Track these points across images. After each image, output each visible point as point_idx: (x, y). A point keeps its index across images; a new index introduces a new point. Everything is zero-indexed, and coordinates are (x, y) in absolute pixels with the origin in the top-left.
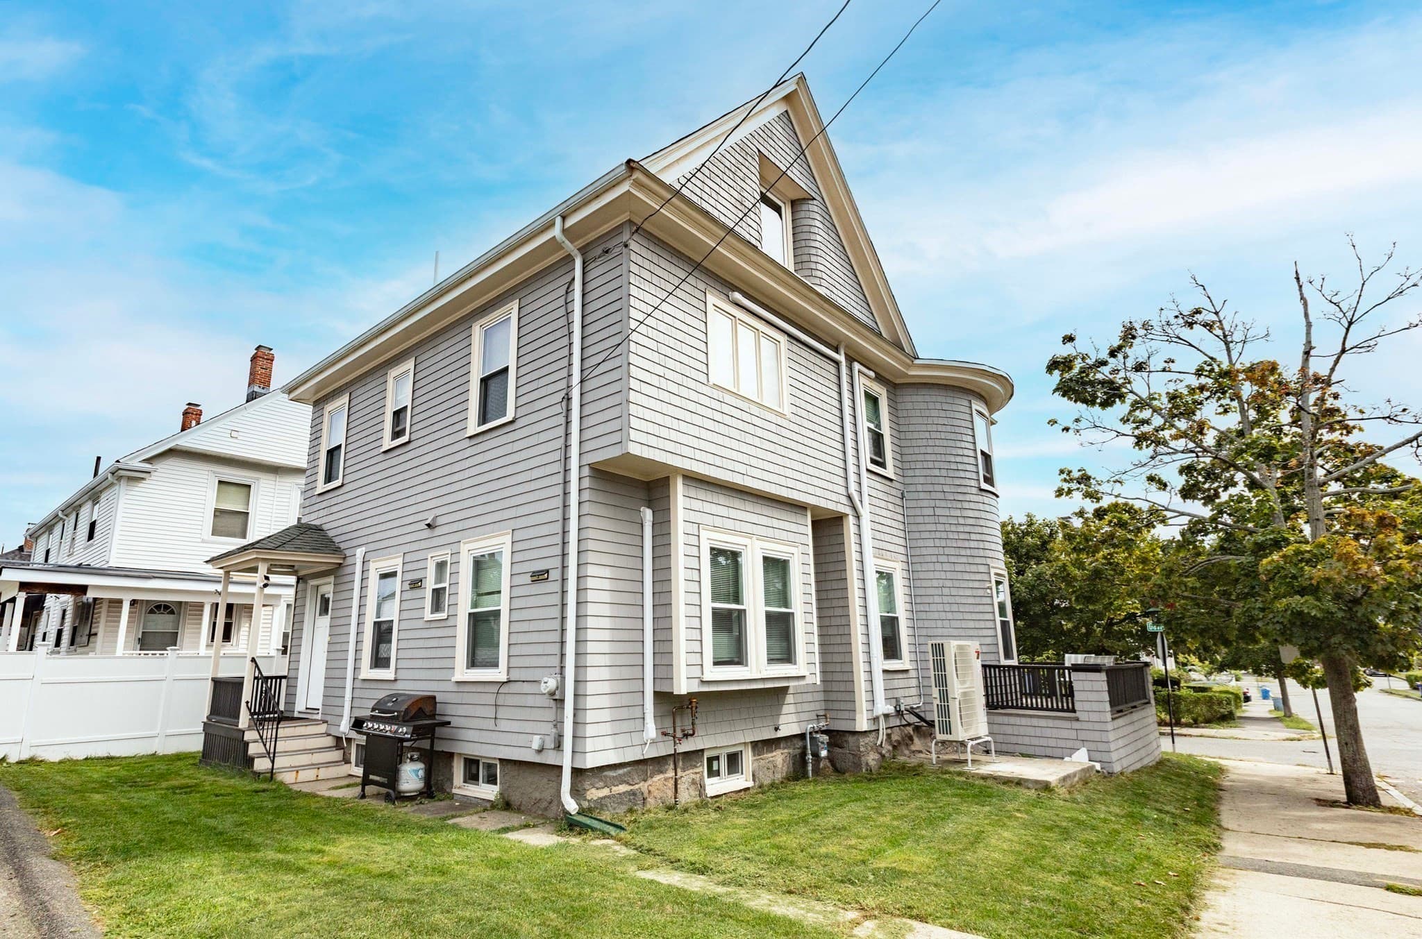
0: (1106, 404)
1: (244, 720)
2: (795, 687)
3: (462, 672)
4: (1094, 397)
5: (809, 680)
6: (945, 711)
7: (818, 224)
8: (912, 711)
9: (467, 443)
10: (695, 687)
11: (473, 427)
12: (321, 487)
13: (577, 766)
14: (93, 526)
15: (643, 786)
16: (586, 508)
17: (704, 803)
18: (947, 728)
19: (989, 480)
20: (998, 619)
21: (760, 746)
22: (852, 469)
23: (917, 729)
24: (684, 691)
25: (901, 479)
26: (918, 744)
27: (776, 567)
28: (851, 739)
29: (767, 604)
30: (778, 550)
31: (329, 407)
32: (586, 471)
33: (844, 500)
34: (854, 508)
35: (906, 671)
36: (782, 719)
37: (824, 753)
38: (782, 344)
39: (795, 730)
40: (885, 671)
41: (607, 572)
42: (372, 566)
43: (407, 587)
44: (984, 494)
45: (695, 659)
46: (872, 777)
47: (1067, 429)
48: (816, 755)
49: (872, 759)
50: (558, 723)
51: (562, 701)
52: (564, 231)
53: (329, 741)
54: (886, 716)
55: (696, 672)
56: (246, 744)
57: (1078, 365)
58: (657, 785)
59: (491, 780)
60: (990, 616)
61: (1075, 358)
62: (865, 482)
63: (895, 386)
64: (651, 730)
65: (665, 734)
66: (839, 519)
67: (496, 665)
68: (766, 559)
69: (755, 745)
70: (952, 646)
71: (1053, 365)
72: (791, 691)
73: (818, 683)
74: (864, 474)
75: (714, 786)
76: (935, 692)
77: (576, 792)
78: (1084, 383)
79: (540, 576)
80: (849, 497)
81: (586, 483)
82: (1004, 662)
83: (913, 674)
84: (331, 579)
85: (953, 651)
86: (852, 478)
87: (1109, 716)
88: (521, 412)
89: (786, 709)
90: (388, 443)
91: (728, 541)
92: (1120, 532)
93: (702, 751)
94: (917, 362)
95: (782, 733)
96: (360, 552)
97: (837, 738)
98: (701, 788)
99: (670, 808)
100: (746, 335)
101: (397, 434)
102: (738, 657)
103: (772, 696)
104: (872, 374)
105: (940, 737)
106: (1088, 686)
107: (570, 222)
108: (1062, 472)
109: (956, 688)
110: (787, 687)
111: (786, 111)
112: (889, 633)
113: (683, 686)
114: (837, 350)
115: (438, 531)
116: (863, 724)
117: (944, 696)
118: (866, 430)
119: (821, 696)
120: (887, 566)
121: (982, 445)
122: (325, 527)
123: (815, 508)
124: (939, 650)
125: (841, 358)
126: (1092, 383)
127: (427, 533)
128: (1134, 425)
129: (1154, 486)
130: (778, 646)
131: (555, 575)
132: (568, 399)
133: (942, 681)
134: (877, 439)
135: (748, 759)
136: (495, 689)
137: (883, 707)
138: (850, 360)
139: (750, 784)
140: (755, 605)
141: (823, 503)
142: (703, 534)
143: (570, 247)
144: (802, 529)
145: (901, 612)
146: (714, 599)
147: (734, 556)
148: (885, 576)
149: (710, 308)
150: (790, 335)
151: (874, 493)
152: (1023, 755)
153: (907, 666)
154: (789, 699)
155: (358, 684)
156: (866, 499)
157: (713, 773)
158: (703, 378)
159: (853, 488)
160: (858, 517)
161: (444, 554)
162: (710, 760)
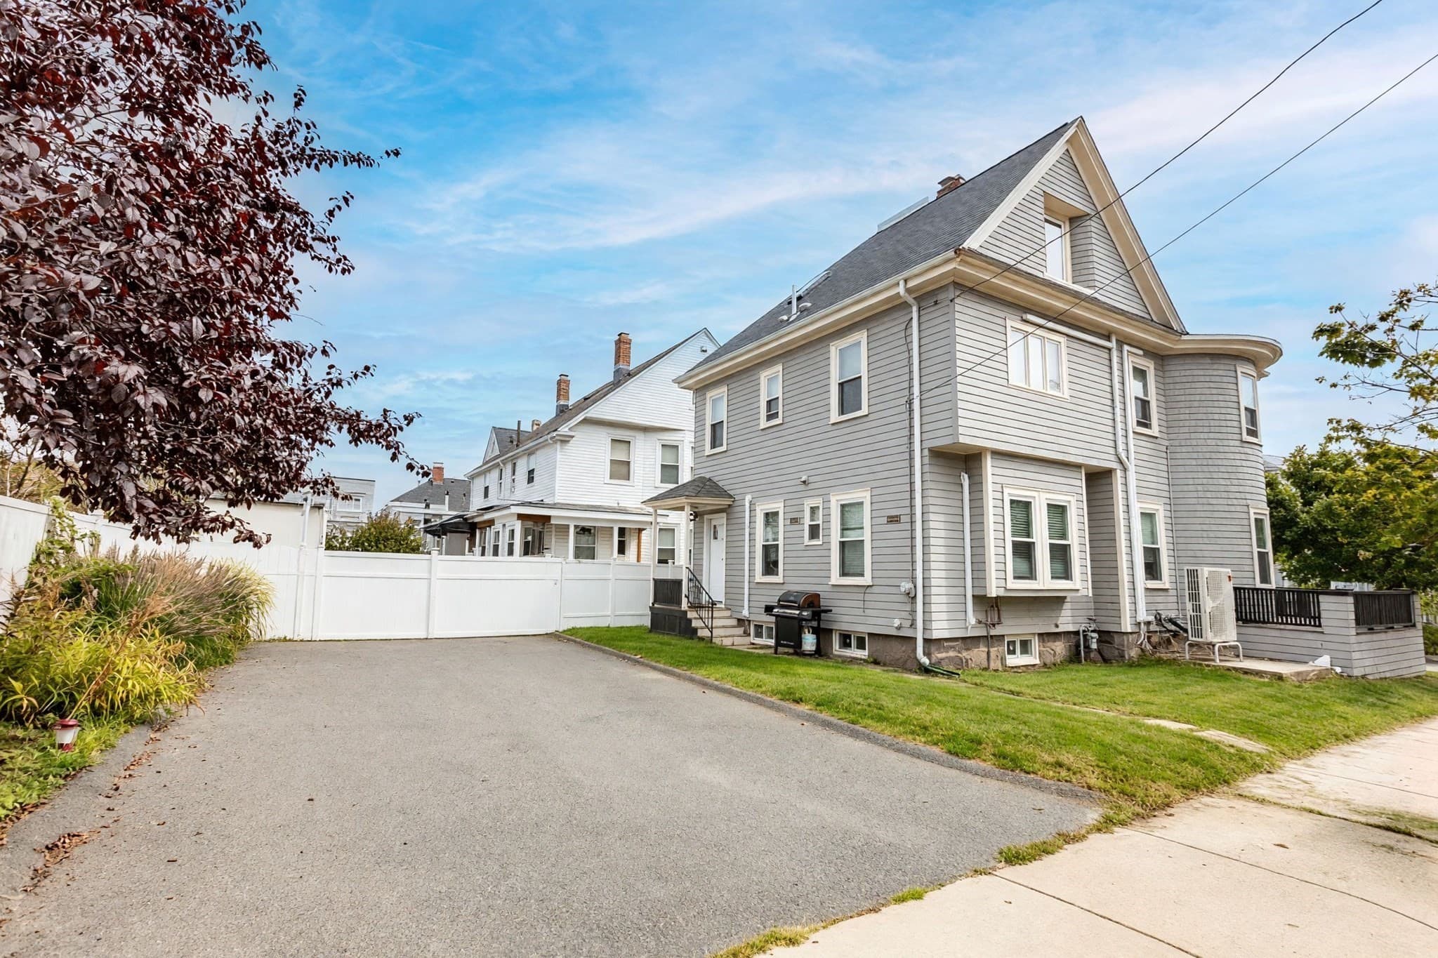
0: (1375, 363)
1: (684, 605)
2: (1071, 597)
3: (835, 578)
4: (1364, 357)
5: (1084, 592)
6: (1197, 620)
7: (1094, 235)
8: (1171, 621)
9: (830, 428)
10: (1002, 593)
11: (835, 416)
12: (708, 451)
13: (927, 637)
14: (531, 472)
15: (965, 654)
16: (927, 477)
17: (1007, 669)
18: (1199, 633)
19: (1253, 433)
20: (1256, 550)
21: (1044, 637)
22: (1120, 433)
23: (1175, 635)
24: (994, 595)
25: (1165, 436)
26: (1175, 645)
27: (1057, 512)
28: (1116, 636)
29: (1051, 538)
30: (1059, 499)
31: (710, 394)
32: (926, 452)
33: (1113, 458)
34: (1121, 462)
35: (1166, 590)
36: (1060, 621)
37: (1094, 646)
38: (1063, 345)
39: (1071, 628)
40: (1147, 589)
41: (942, 518)
42: (758, 509)
43: (788, 522)
44: (1246, 445)
45: (1002, 575)
46: (1132, 665)
47: (1334, 385)
48: (1087, 647)
49: (1134, 653)
50: (914, 611)
51: (915, 597)
52: (908, 291)
53: (734, 622)
54: (1148, 623)
55: (1002, 583)
56: (690, 621)
57: (1346, 330)
58: (977, 655)
59: (861, 645)
60: (1247, 548)
61: (1343, 325)
62: (1131, 442)
63: (1161, 358)
64: (972, 620)
65: (980, 622)
66: (1109, 473)
67: (862, 575)
68: (1049, 505)
69: (1040, 635)
70: (1205, 572)
71: (1320, 332)
72: (1068, 600)
73: (1091, 595)
74: (1131, 435)
75: (1012, 661)
76: (1189, 606)
77: (927, 654)
78: (1354, 345)
79: (893, 520)
80: (1117, 455)
81: (926, 460)
82: (1259, 585)
83: (1173, 592)
84: (724, 515)
85: (1206, 575)
86: (1120, 440)
87: (1353, 632)
88: (873, 409)
89: (1064, 613)
90: (764, 424)
91: (1022, 495)
92: (1386, 476)
93: (1003, 636)
94: (1184, 337)
95: (1061, 629)
96: (748, 498)
97: (1106, 637)
98: (1003, 660)
99: (986, 669)
100: (1034, 343)
101: (770, 417)
102: (1031, 575)
103: (1054, 602)
104: (1141, 352)
105: (1192, 639)
106: (1333, 607)
107: (911, 284)
108: (1331, 421)
109: (1208, 604)
110: (1065, 597)
111: (1067, 150)
112: (1151, 560)
113: (993, 592)
114: (1108, 338)
115: (811, 486)
116: (1127, 626)
117: (1197, 608)
118: (1133, 400)
119: (1092, 605)
120: (1149, 507)
121: (1246, 401)
122: (715, 479)
123: (1087, 466)
124: (1193, 574)
125: (1113, 344)
126: (1361, 345)
127: (803, 487)
128: (1408, 379)
129: (1425, 435)
130: (1059, 567)
131: (907, 519)
132: (910, 402)
133: (1195, 597)
134: (1144, 405)
135: (1036, 645)
136: (863, 590)
137: (1143, 616)
138: (1120, 343)
139: (1037, 661)
140: (1042, 538)
141: (1094, 463)
142: (1006, 491)
143: (910, 300)
144: (1078, 483)
145: (1163, 544)
146: (1013, 535)
147: (1027, 506)
148: (1148, 517)
149: (1009, 329)
150: (1068, 335)
151: (1140, 450)
152: (1271, 660)
153: (1167, 586)
154: (1067, 606)
155: (753, 585)
156: (1132, 456)
157: (1012, 652)
158: (1004, 382)
159: (1121, 447)
160: (1125, 470)
161: (817, 502)
162: (1009, 643)
